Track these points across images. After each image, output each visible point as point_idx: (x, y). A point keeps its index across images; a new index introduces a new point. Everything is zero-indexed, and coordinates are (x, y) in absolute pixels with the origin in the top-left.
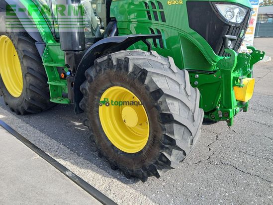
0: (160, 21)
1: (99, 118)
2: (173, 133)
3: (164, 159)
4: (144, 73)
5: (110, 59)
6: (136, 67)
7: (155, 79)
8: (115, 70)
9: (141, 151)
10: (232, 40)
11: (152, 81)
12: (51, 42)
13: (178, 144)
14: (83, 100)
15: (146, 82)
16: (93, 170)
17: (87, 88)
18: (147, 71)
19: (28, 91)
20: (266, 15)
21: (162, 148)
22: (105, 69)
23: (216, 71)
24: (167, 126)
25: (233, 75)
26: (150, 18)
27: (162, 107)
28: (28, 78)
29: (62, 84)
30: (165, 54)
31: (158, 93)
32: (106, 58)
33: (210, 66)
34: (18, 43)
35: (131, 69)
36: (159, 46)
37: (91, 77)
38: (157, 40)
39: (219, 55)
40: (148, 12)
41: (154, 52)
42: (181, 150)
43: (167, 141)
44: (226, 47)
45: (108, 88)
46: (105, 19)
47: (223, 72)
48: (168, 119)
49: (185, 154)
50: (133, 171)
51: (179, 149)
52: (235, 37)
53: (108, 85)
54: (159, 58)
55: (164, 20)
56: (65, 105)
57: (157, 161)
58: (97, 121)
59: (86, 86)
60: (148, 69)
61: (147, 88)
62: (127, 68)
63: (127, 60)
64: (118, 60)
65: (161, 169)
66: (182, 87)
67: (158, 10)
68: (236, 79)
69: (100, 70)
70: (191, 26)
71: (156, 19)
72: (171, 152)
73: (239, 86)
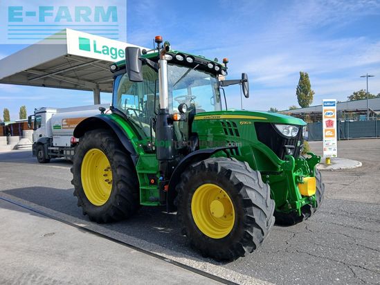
0: (235, 136)
1: (191, 213)
2: (252, 214)
3: (247, 236)
4: (229, 172)
5: (203, 164)
6: (223, 169)
7: (237, 176)
8: (207, 171)
9: (229, 234)
10: (291, 148)
11: (235, 177)
12: (142, 153)
13: (257, 221)
14: (178, 198)
15: (231, 178)
16: (187, 258)
17: (182, 187)
18: (231, 171)
19: (118, 197)
20: (357, 111)
21: (246, 227)
22: (198, 172)
23: (282, 172)
24: (247, 209)
25: (294, 174)
26: (226, 133)
27: (244, 195)
28: (119, 185)
29: (154, 188)
30: (242, 160)
31: (240, 185)
32: (199, 163)
33: (277, 168)
34: (114, 155)
35: (219, 170)
36: (235, 154)
37: (186, 179)
38: (234, 150)
39: (282, 159)
40: (225, 130)
41: (234, 159)
42: (260, 228)
43: (249, 220)
44: (287, 154)
45: (200, 185)
46: (187, 134)
47: (286, 172)
48: (249, 203)
49: (263, 233)
50: (222, 253)
51: (258, 227)
52: (293, 146)
53: (200, 183)
54: (238, 163)
55: (238, 135)
56: (156, 206)
57: (242, 240)
58: (189, 215)
59: (182, 185)
60: (232, 170)
61: (232, 182)
62: (216, 170)
63: (216, 164)
64: (209, 165)
65: (245, 246)
66: (257, 182)
67: (233, 128)
68: (297, 177)
69: (195, 172)
70: (259, 139)
71: (232, 134)
72: (252, 229)
73: (301, 183)
